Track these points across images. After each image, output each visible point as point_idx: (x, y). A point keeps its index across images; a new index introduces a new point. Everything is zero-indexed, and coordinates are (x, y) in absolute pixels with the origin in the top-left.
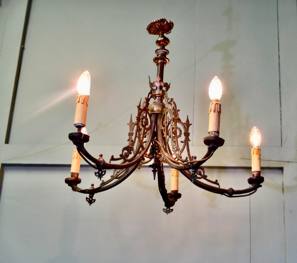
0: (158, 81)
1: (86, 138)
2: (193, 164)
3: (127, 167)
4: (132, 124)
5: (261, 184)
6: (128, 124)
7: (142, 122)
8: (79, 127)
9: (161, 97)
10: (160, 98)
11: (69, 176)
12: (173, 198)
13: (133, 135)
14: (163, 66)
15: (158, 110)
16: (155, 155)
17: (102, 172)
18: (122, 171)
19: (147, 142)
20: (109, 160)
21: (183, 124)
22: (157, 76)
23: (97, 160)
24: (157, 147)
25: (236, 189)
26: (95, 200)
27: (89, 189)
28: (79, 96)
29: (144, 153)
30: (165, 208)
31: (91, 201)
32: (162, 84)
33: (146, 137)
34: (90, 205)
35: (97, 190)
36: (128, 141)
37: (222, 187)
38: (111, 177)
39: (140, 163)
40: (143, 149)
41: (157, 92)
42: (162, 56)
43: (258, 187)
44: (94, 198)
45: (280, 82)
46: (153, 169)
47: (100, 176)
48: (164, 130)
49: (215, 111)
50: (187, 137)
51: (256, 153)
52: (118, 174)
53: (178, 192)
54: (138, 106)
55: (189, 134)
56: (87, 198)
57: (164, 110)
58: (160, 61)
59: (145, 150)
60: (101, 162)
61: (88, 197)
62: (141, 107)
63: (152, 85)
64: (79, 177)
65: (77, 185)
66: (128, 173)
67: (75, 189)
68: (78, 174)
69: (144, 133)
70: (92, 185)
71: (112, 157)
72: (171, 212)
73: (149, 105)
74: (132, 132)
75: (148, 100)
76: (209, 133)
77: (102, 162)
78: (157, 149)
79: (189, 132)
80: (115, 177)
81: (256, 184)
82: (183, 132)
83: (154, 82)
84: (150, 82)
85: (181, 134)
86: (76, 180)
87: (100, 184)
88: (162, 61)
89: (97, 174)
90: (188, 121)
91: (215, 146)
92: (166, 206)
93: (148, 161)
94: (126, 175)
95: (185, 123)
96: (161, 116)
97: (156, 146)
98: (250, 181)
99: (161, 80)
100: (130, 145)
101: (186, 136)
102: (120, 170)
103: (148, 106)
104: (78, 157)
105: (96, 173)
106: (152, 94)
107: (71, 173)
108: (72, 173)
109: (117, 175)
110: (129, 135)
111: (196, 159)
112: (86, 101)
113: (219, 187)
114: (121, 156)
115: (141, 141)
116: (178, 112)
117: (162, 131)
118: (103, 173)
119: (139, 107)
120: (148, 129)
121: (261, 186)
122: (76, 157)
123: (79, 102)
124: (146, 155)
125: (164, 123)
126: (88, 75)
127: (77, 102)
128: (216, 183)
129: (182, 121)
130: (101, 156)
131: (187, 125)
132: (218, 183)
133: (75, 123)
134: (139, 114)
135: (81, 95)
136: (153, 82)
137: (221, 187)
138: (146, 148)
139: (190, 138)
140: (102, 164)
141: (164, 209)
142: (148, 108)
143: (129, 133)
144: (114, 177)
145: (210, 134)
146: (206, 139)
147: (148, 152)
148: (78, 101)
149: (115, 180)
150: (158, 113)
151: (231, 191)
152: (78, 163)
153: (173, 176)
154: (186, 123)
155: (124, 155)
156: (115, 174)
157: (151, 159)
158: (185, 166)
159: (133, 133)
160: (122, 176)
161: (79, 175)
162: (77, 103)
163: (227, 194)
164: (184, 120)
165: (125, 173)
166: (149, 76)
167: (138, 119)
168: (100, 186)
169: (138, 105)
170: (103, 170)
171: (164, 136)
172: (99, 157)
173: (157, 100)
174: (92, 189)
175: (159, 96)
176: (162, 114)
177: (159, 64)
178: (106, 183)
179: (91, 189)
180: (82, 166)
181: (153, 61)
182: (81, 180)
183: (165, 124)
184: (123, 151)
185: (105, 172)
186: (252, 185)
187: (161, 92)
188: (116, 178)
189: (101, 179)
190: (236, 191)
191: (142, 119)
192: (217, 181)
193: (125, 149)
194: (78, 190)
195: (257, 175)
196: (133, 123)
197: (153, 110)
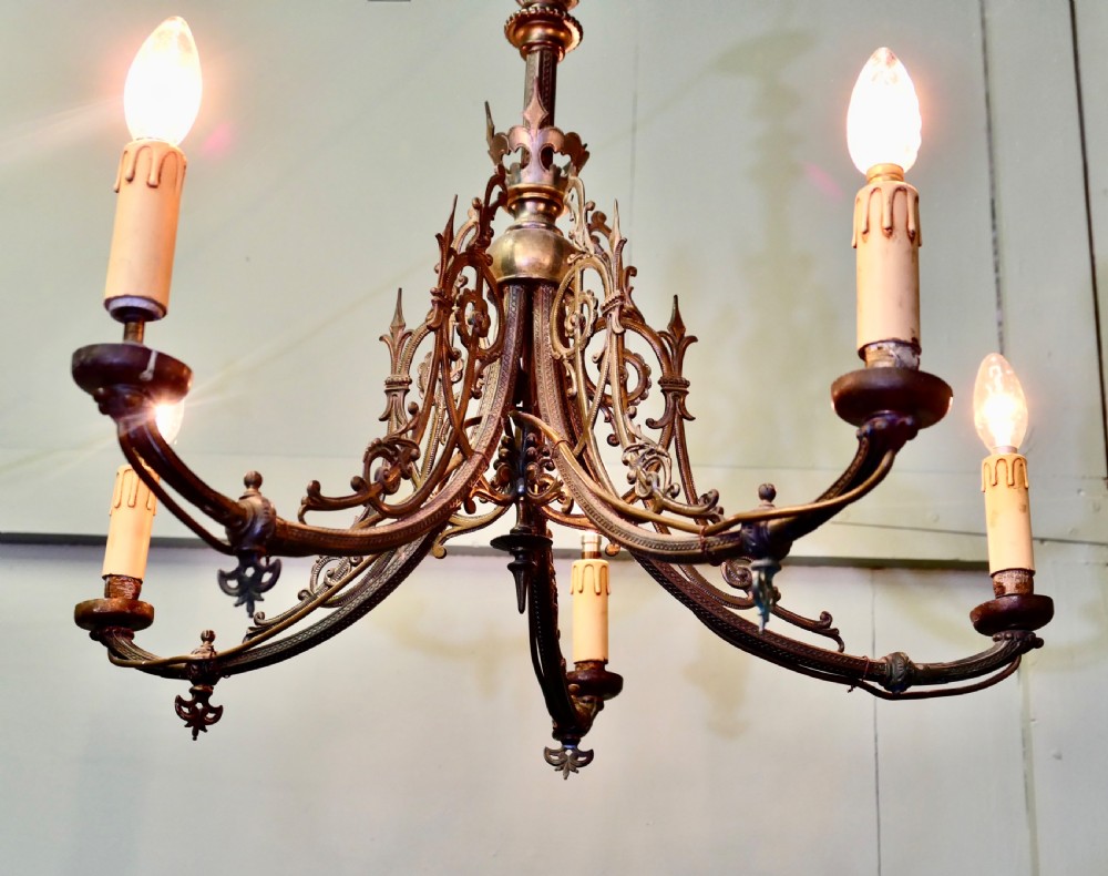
0: (535, 125)
1: (173, 377)
2: (759, 530)
3: (381, 546)
4: (404, 337)
5: (1039, 633)
6: (381, 339)
7: (460, 318)
8: (133, 316)
9: (548, 203)
10: (542, 206)
11: (92, 591)
12: (586, 698)
13: (407, 391)
14: (555, 60)
15: (536, 266)
16: (525, 489)
17: (260, 571)
18: (354, 569)
19: (483, 421)
20: (298, 507)
21: (657, 337)
22: (527, 104)
23: (234, 503)
24: (532, 449)
25: (921, 658)
26: (219, 711)
27: (194, 656)
28: (132, 147)
29: (474, 476)
30: (557, 745)
31: (198, 716)
32: (554, 140)
33: (477, 396)
34: (195, 734)
35: (231, 664)
36: (381, 420)
37: (854, 650)
38: (300, 598)
39: (445, 528)
40: (467, 453)
41: (532, 177)
42: (552, 9)
43: (1026, 649)
44: (213, 701)
45: (993, 202)
46: (512, 560)
47: (249, 592)
48: (572, 362)
49: (890, 230)
50: (675, 398)
51: (1010, 482)
52: (335, 583)
53: (608, 668)
54: (438, 236)
55: (687, 384)
56: (179, 701)
57: (569, 261)
58: (537, 33)
59: (477, 459)
60: (255, 517)
61: (188, 697)
62: (454, 245)
63: (499, 144)
64: (141, 598)
65: (132, 637)
66: (384, 579)
67: (119, 657)
68: (138, 582)
69: (472, 377)
70: (203, 639)
71: (315, 489)
72: (584, 764)
73: (493, 240)
74: (404, 377)
75: (486, 213)
76: (862, 353)
77: (261, 513)
78: (531, 459)
79: (686, 374)
80: (319, 597)
81: (1017, 634)
82: (656, 374)
83: (512, 130)
84: (491, 129)
85: (646, 384)
86: (128, 611)
87: (244, 631)
88: (550, 31)
89: (233, 584)
90: (677, 322)
91: (904, 423)
92: (557, 735)
93: (491, 517)
94: (375, 585)
95: (662, 333)
96: (554, 297)
97: (530, 444)
98: (986, 620)
99: (548, 122)
100: (405, 431)
101: (670, 395)
102: (342, 566)
103: (488, 244)
104: (141, 502)
105: (223, 577)
106: (504, 187)
107: (105, 577)
108: (111, 576)
109: (330, 587)
110: (387, 392)
111: (774, 502)
112: (170, 173)
113: (842, 650)
114: (359, 485)
115: (458, 412)
116: (631, 279)
117: (558, 365)
118: (267, 577)
119: (445, 240)
120: (488, 359)
121: (1039, 643)
122: (131, 503)
123: (130, 180)
124: (480, 485)
125: (568, 326)
126: (182, 37)
127: (124, 182)
128: (823, 626)
129: (647, 322)
130: (255, 482)
131: (676, 341)
132: (832, 627)
133: (110, 294)
134: (448, 277)
135: (142, 143)
136: (506, 132)
137: (850, 651)
138: (484, 451)
139: (690, 404)
140: (258, 527)
141: (548, 752)
142: (488, 251)
143: (389, 383)
144: (315, 597)
145: (870, 358)
146: (849, 382)
147: (490, 474)
148: (128, 173)
149: (322, 613)
150: (535, 276)
151: (898, 670)
152: (139, 532)
153: (581, 592)
154: (667, 330)
155: (372, 481)
156: (321, 581)
157: (505, 504)
158: (711, 539)
159: (411, 382)
160: (353, 593)
161: (143, 586)
162: (125, 188)
163: (876, 685)
164: (659, 321)
165: (371, 575)
166: (487, 104)
167: (444, 301)
168: (247, 642)
169: (442, 231)
170: (263, 561)
171: (570, 391)
172: (243, 490)
173: (528, 214)
174: (208, 655)
175: (536, 195)
176: (555, 285)
177: (535, 48)
178: (274, 628)
179: (199, 656)
180: (157, 544)
181: (503, 35)
182: (152, 609)
183: (578, 331)
184: (368, 461)
185: (276, 570)
186: (996, 640)
187: (546, 180)
188: (323, 603)
189: (251, 610)
190: (921, 668)
191: (462, 305)
192: (827, 617)
193: (376, 450)
194: (139, 662)
195: (1017, 587)
196: (410, 333)
197: (509, 266)
